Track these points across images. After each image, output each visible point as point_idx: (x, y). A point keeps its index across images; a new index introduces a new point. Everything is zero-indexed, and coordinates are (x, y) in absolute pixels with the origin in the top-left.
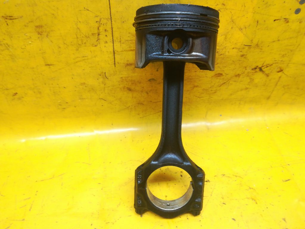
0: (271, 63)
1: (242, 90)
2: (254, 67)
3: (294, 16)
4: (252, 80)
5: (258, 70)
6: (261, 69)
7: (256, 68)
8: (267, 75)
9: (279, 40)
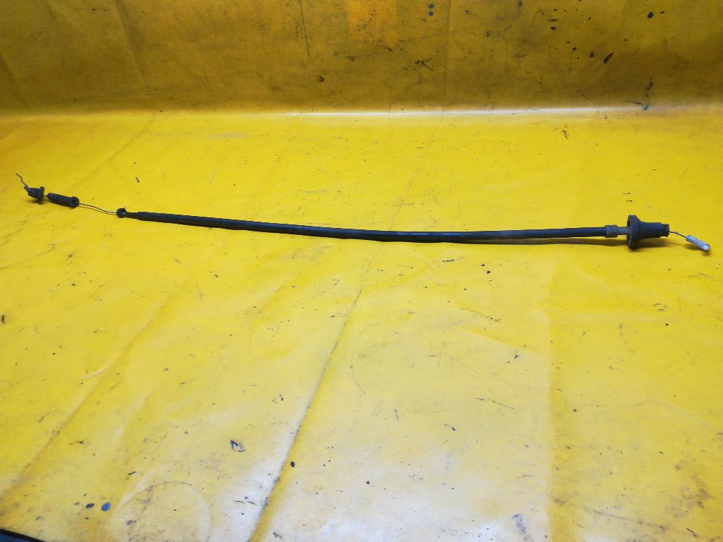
0: (429, 58)
1: (415, 84)
2: (416, 60)
3: (430, 18)
4: (420, 75)
5: (421, 64)
6: (423, 64)
7: (418, 62)
8: (432, 70)
9: (426, 37)
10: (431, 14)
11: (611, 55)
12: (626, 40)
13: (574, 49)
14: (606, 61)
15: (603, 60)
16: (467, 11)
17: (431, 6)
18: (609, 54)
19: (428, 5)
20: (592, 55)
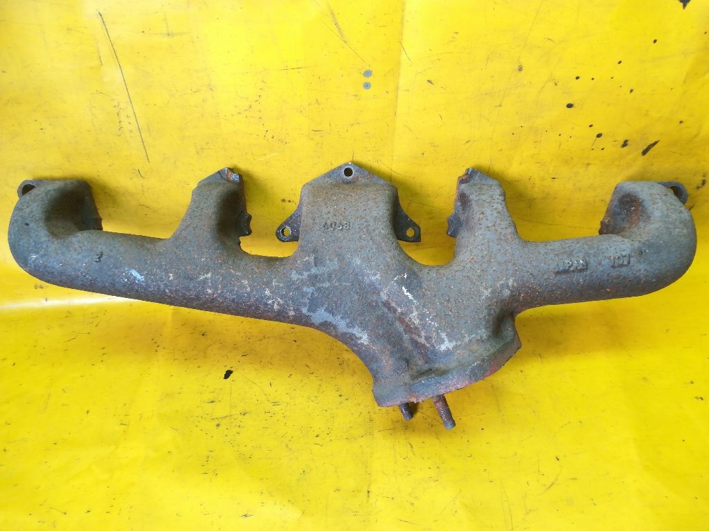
3: (365, 92)
10: (367, 86)
11: (656, 143)
12: (681, 122)
13: (599, 136)
14: (645, 152)
15: (642, 151)
16: (429, 81)
17: (368, 74)
18: (652, 142)
19: (363, 71)
20: (625, 144)
